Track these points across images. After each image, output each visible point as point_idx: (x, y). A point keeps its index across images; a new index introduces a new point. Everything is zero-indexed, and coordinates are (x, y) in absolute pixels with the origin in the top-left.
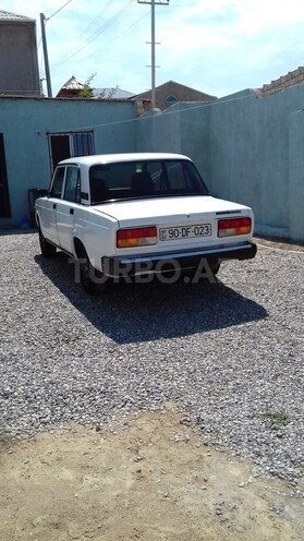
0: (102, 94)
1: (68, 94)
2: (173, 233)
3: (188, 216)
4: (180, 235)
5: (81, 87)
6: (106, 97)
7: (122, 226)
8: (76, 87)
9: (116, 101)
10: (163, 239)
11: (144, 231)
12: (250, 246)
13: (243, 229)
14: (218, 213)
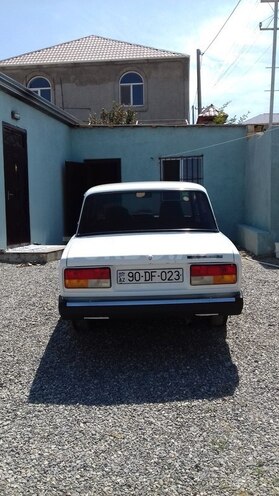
0: (234, 120)
1: (206, 121)
2: (133, 276)
3: (150, 258)
4: (142, 279)
5: (217, 114)
6: (236, 123)
7: (70, 265)
8: (212, 114)
9: (235, 126)
10: (121, 282)
11: (100, 272)
12: (233, 300)
13: (227, 277)
14: (189, 257)
